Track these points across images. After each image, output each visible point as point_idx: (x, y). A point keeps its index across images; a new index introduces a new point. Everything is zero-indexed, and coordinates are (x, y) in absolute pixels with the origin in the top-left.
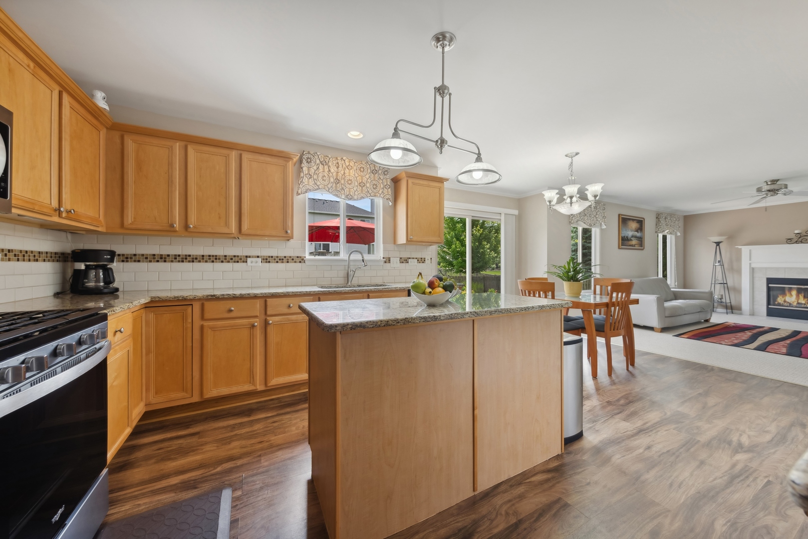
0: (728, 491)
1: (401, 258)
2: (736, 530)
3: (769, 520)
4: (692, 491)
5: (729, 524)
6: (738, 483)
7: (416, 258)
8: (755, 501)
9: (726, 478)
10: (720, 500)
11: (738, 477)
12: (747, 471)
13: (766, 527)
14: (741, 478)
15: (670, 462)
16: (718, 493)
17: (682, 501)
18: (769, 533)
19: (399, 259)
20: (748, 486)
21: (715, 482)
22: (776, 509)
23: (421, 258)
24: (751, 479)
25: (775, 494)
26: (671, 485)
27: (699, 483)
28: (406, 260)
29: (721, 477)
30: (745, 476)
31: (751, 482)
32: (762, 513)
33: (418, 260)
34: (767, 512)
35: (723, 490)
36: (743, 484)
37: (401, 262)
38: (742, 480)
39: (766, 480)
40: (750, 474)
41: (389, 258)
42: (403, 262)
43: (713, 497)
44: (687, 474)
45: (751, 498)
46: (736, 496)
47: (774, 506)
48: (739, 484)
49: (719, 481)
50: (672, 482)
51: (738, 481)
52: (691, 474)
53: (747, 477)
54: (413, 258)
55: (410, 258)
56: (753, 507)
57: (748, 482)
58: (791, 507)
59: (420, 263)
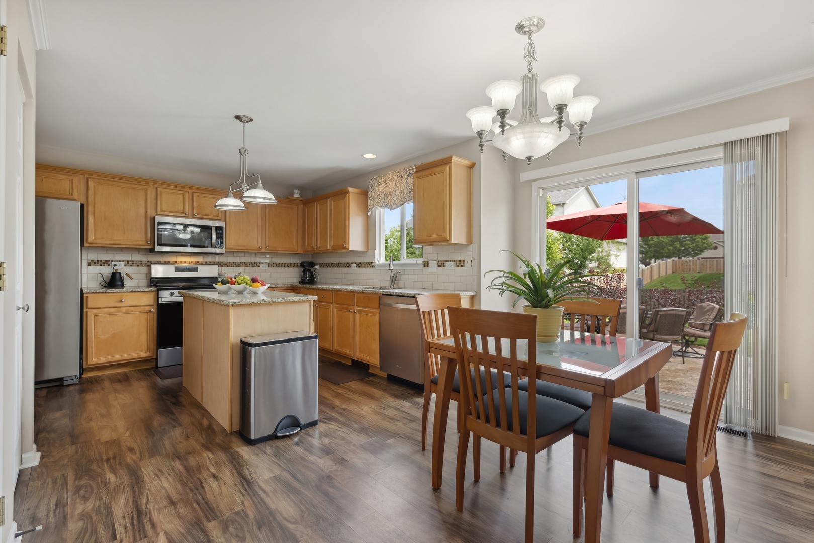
0: (131, 500)
1: (439, 262)
2: (101, 482)
3: (90, 505)
4: (146, 478)
5: (108, 481)
6: (132, 512)
7: (454, 261)
8: (109, 512)
9: (144, 507)
10: (127, 489)
11: (138, 517)
12: (139, 531)
13: (88, 499)
14: (135, 519)
15: (187, 482)
16: (134, 492)
17: (143, 470)
18: (84, 497)
19: (436, 263)
20: (124, 517)
21: (145, 497)
22: (91, 517)
23: (460, 261)
24: (129, 526)
25: (101, 529)
26: (161, 471)
27: (151, 486)
28: (444, 264)
29: (146, 505)
30: (135, 524)
31: (126, 522)
32: (97, 505)
33: (456, 264)
34: (95, 509)
35: (134, 497)
36: (128, 514)
37: (438, 266)
38: (133, 517)
39: (118, 536)
40: (133, 530)
41: (428, 262)
42: (440, 266)
43: (133, 487)
44: (166, 485)
45: (113, 509)
46: (122, 501)
47: (94, 518)
48: (130, 512)
49: (144, 501)
50: (163, 472)
51: (134, 513)
52: (163, 488)
53: (133, 524)
54: (451, 261)
55: (447, 261)
56: (105, 503)
57: (127, 520)
58: (83, 529)
59: (458, 266)
